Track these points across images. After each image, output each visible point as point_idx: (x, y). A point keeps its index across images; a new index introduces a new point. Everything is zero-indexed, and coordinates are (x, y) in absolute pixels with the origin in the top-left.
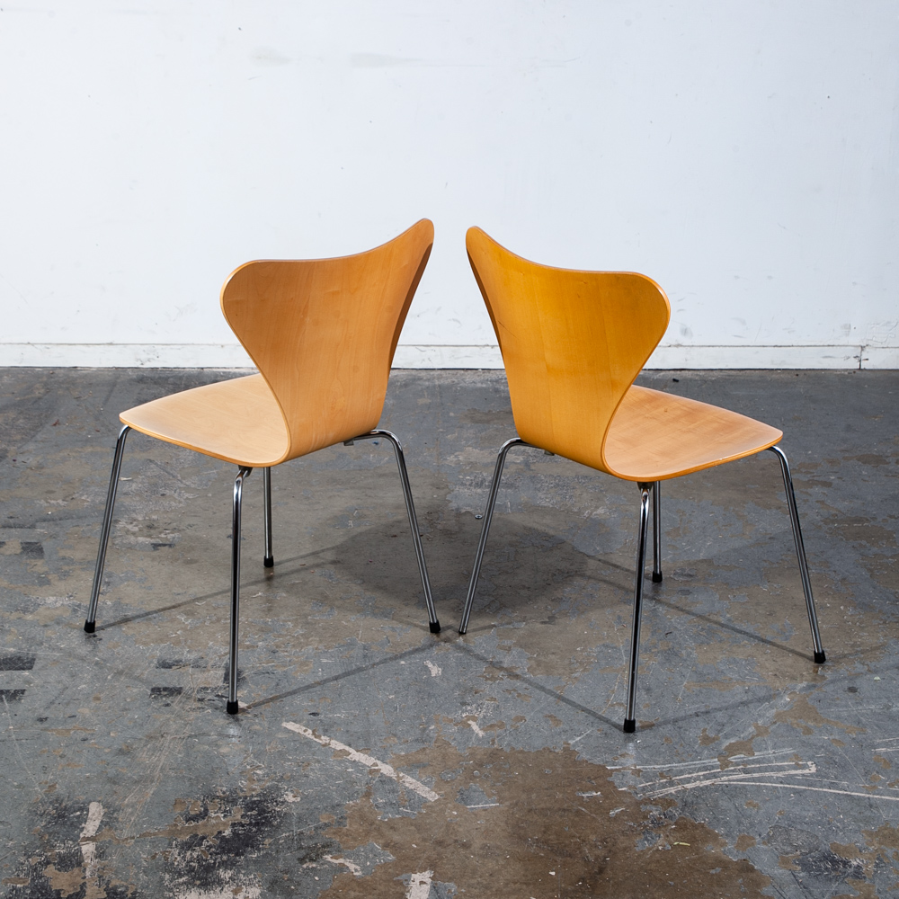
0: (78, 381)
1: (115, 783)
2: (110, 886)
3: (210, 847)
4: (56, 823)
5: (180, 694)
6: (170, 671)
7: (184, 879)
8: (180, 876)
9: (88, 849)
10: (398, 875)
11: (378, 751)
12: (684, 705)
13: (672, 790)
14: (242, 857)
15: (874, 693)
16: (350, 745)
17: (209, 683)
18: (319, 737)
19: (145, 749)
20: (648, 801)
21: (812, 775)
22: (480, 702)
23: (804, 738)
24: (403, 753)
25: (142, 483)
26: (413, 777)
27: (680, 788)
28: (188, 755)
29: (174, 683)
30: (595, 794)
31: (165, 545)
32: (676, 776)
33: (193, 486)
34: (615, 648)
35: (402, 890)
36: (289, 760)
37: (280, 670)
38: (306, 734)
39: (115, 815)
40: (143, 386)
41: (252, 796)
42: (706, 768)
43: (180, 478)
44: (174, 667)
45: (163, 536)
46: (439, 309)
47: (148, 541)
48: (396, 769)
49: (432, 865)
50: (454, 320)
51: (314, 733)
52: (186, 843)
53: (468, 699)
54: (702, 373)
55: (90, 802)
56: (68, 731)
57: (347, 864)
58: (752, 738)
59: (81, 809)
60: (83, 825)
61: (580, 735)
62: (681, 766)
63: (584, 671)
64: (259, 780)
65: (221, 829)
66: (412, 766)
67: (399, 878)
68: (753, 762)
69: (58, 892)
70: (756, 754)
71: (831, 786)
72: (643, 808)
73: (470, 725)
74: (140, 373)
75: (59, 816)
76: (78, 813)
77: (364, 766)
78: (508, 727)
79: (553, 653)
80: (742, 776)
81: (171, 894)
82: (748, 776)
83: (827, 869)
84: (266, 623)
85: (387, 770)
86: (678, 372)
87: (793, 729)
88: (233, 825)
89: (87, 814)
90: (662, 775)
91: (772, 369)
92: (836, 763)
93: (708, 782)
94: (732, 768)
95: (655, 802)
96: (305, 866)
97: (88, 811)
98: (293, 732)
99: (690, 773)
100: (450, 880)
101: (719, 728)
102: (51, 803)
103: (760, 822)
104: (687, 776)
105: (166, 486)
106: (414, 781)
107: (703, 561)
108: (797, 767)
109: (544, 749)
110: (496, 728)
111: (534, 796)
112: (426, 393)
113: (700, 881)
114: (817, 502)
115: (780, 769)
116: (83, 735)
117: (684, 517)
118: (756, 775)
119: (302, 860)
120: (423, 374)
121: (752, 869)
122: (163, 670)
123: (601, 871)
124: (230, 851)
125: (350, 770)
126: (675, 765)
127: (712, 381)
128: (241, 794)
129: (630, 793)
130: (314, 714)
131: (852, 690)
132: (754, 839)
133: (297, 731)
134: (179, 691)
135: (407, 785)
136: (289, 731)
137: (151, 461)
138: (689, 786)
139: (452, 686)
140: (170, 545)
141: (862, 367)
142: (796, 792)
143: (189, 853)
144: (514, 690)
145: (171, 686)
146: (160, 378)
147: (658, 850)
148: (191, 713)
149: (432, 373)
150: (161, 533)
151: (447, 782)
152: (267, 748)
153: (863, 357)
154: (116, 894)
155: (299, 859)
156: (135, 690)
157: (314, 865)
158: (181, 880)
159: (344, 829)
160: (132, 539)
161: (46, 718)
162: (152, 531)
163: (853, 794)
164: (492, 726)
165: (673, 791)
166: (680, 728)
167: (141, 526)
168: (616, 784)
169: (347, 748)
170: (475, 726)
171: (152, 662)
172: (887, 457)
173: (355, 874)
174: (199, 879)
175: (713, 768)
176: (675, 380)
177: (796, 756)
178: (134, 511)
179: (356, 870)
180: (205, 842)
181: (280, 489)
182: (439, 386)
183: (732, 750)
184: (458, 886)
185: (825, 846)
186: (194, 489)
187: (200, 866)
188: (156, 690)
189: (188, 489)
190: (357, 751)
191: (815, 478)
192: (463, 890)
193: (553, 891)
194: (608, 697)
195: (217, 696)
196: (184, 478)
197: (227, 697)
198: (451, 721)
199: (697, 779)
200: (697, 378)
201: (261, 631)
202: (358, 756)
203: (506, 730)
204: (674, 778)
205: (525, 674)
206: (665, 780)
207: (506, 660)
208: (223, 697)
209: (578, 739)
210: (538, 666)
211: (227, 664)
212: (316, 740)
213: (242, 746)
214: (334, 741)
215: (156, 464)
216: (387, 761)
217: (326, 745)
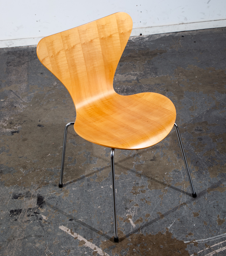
5: (20, 213)
6: (17, 200)
11: (96, 240)
12: (208, 202)
13: (211, 254)
16: (85, 237)
17: (32, 206)
19: (7, 247)
22: (132, 207)
25: (8, 101)
27: (214, 252)
28: (23, 250)
29: (18, 208)
31: (15, 132)
32: (211, 245)
33: (26, 101)
34: (179, 172)
36: (62, 249)
37: (57, 196)
38: (68, 232)
40: (9, 56)
42: (222, 239)
43: (21, 98)
44: (19, 198)
45: (15, 127)
47: (10, 130)
48: (104, 250)
51: (71, 232)
53: (128, 206)
54: (191, 32)
61: (171, 224)
63: (169, 186)
66: (109, 248)
73: (129, 221)
74: (8, 50)
77: (91, 250)
78: (144, 221)
84: (52, 170)
85: (100, 251)
86: (183, 33)
90: (206, 245)
91: (214, 28)
93: (224, 248)
98: (63, 231)
99: (217, 243)
101: (224, 214)
104: (216, 245)
105: (17, 102)
107: (204, 122)
109: (159, 233)
110: (139, 222)
117: (194, 101)
122: (14, 200)
125: (86, 253)
126: (210, 238)
127: (195, 35)
130: (71, 220)
133: (65, 230)
134: (20, 211)
136: (62, 231)
137: (11, 91)
138: (218, 251)
139: (121, 198)
140: (18, 132)
144: (144, 199)
145: (17, 209)
146: (15, 51)
148: (25, 224)
150: (14, 126)
152: (54, 242)
156: (4, 212)
160: (4, 130)
162: (12, 125)
164: (138, 221)
166: (209, 215)
167: (7, 123)
168: (189, 252)
169: (84, 239)
170: (131, 221)
171: (10, 196)
176: (183, 36)
178: (5, 116)
181: (55, 100)
186: (26, 103)
188: (12, 212)
189: (24, 103)
190: (88, 241)
194: (179, 199)
195: (35, 213)
196: (22, 98)
197: (38, 213)
198: (122, 219)
199: (220, 246)
200: (190, 34)
201: (50, 174)
202: (88, 244)
203: (143, 223)
204: (211, 247)
205: (147, 189)
206: (208, 248)
207: (140, 182)
208: (37, 213)
209: (171, 225)
210: (152, 184)
211: (38, 194)
212: (72, 235)
213: (44, 242)
214: (79, 236)
215: (13, 92)
216: (100, 246)
217: (76, 238)
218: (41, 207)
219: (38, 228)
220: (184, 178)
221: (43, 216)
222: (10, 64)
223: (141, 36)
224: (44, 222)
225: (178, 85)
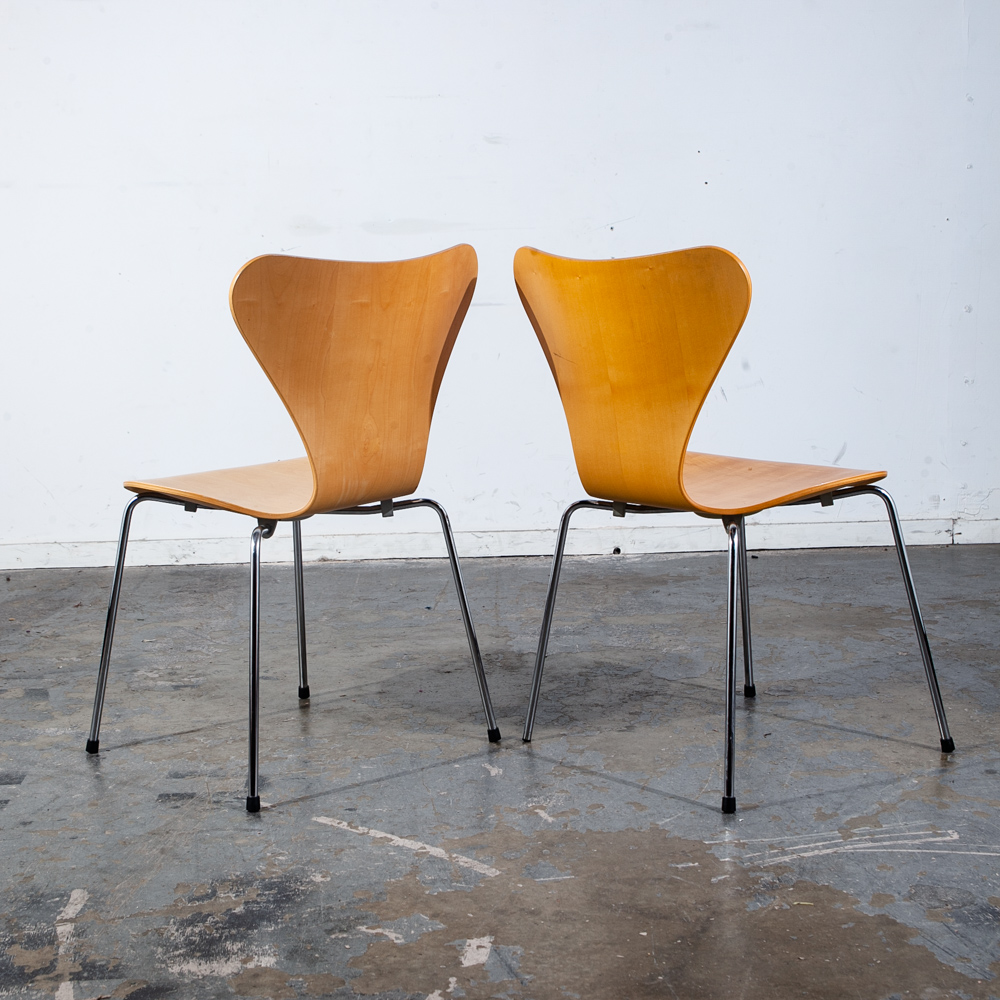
1: (105, 872)
2: (88, 961)
3: (217, 922)
4: (28, 908)
5: (192, 798)
6: (182, 780)
7: (181, 951)
8: (176, 948)
9: (64, 930)
10: (449, 941)
11: (427, 837)
12: (792, 789)
13: (787, 859)
14: (256, 931)
16: (393, 834)
17: (227, 789)
18: (356, 828)
19: (146, 844)
20: (757, 869)
21: (955, 841)
22: (548, 794)
23: (940, 811)
24: (457, 838)
25: (168, 642)
26: (468, 857)
27: (795, 856)
28: (196, 846)
29: (186, 790)
30: (691, 864)
31: (187, 686)
32: (789, 847)
34: (706, 747)
35: (455, 954)
36: (319, 847)
37: (312, 776)
38: (341, 826)
39: (102, 899)
40: (176, 578)
41: (272, 878)
42: (824, 840)
43: (209, 638)
44: (188, 777)
45: (185, 680)
46: (495, 491)
47: (168, 684)
48: (449, 850)
49: (492, 932)
50: (512, 503)
51: (349, 824)
52: (187, 920)
53: (535, 792)
54: (783, 552)
55: (73, 889)
56: (55, 831)
57: (386, 933)
58: (878, 813)
59: (62, 896)
60: (62, 909)
61: (669, 818)
62: (795, 838)
63: (671, 766)
64: (281, 865)
65: (231, 906)
66: (469, 848)
67: (451, 943)
68: (881, 833)
69: (22, 968)
70: (884, 826)
72: (752, 875)
73: (537, 813)
74: (175, 570)
75: (33, 902)
76: (57, 899)
77: (410, 849)
78: (583, 813)
79: (634, 754)
80: (870, 844)
81: (163, 966)
82: (877, 844)
83: (987, 920)
85: (438, 852)
86: (758, 552)
87: (926, 805)
88: (246, 903)
89: (68, 899)
90: (772, 847)
91: (859, 547)
92: (982, 831)
93: (829, 851)
94: (857, 838)
95: (767, 870)
96: (333, 936)
97: (69, 897)
98: (325, 825)
99: (806, 844)
100: (515, 943)
101: (837, 806)
102: (24, 891)
103: (898, 882)
104: (802, 846)
105: (194, 644)
106: (470, 860)
107: (800, 680)
108: (935, 835)
109: (627, 829)
110: (569, 814)
111: (617, 869)
112: (484, 574)
113: (829, 935)
115: (915, 837)
116: (73, 834)
117: (775, 650)
118: (886, 843)
119: (330, 932)
121: (894, 923)
122: (174, 779)
123: (704, 930)
124: (239, 926)
125: (392, 853)
126: (787, 837)
128: (259, 877)
129: (735, 863)
130: (350, 809)
131: (991, 772)
132: (892, 896)
133: (330, 823)
134: (191, 796)
135: (462, 864)
136: (320, 824)
137: (179, 628)
138: (806, 855)
139: (515, 782)
140: (193, 686)
141: (955, 542)
142: (937, 856)
143: (190, 928)
144: (590, 784)
145: (182, 792)
146: (196, 572)
147: (774, 909)
148: (204, 812)
149: (490, 560)
150: (184, 677)
151: (511, 860)
152: (293, 838)
153: (956, 532)
154: (95, 968)
155: (326, 930)
156: (139, 797)
157: (345, 935)
158: (177, 953)
159: (384, 904)
160: (151, 683)
161: (31, 823)
162: (174, 677)
164: (563, 813)
166: (790, 808)
167: (161, 673)
168: (717, 856)
169: (389, 836)
170: (542, 814)
171: (161, 774)
172: (996, 601)
173: (396, 941)
174: (199, 951)
175: (833, 839)
176: (754, 557)
177: (933, 826)
178: (156, 663)
179: (397, 938)
180: (210, 919)
182: (498, 569)
183: (853, 823)
184: (526, 948)
185: (982, 900)
187: (202, 940)
188: (164, 796)
189: (217, 645)
190: (401, 837)
192: (532, 952)
193: (645, 949)
195: (237, 798)
198: (514, 810)
199: (817, 848)
202: (398, 841)
203: (580, 816)
204: (787, 849)
205: (601, 770)
206: (776, 851)
207: (580, 761)
208: (243, 799)
209: (668, 820)
210: (617, 764)
212: (352, 830)
213: (263, 838)
214: (373, 831)
215: (184, 629)
216: (438, 845)
217: (366, 833)
221: (261, 803)
223: (616, 555)
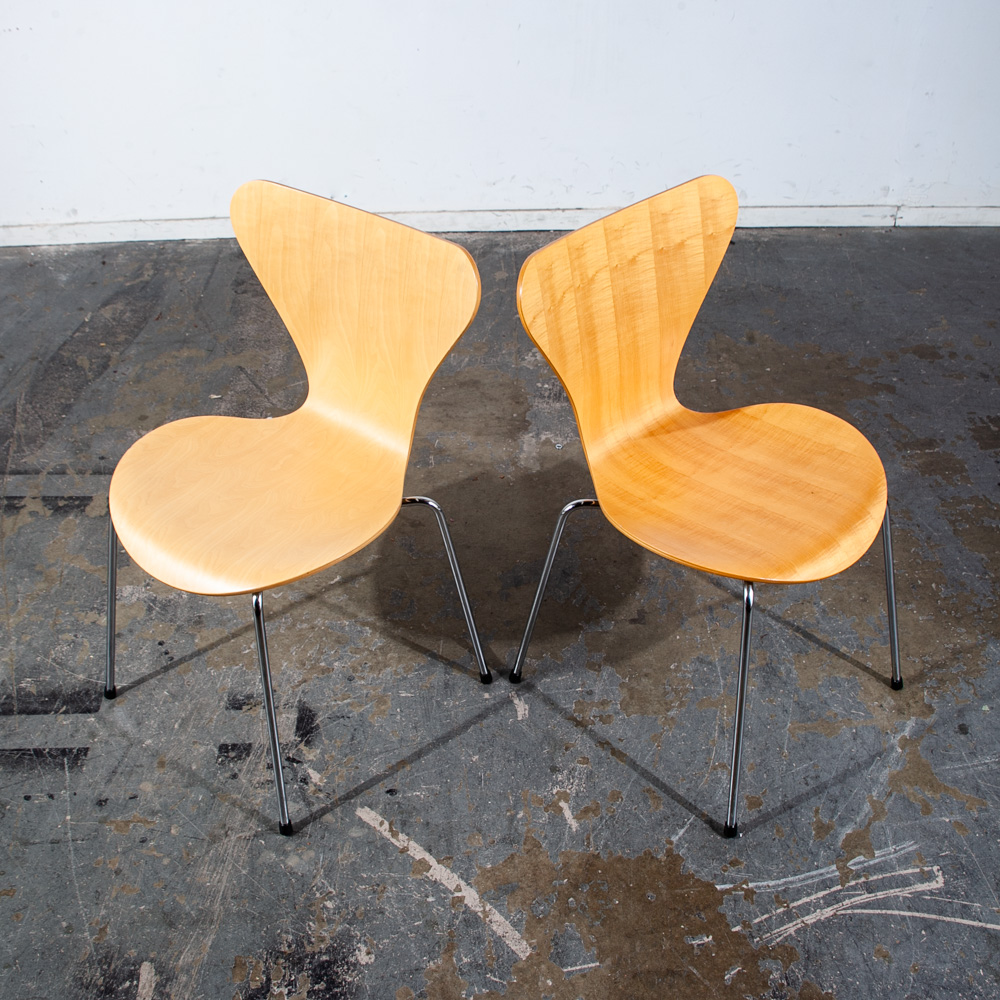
0: (185, 257)
1: (171, 925)
5: (248, 755)
6: (239, 714)
11: (462, 861)
12: (790, 764)
13: (790, 928)
15: (986, 734)
16: (430, 851)
17: (281, 736)
18: (396, 835)
19: (207, 858)
20: (766, 952)
21: (939, 893)
22: (571, 766)
23: (924, 821)
24: (489, 866)
25: (231, 402)
26: (500, 912)
27: (799, 923)
28: (253, 871)
29: (243, 738)
30: (706, 940)
32: (793, 901)
33: (279, 405)
34: (710, 663)
36: (363, 880)
37: (355, 712)
38: (382, 829)
39: (168, 989)
41: (321, 952)
42: (825, 884)
43: (267, 394)
44: (245, 708)
46: (513, 177)
48: (483, 895)
50: (528, 187)
51: (391, 830)
53: (559, 761)
54: (755, 233)
55: (142, 961)
56: (127, 823)
58: (870, 824)
59: (131, 976)
61: (682, 827)
62: (797, 880)
63: (680, 706)
64: (330, 921)
66: (499, 890)
68: (875, 869)
70: (877, 853)
71: (965, 912)
72: (762, 966)
73: (561, 809)
75: (107, 990)
76: (128, 984)
77: (446, 890)
78: (604, 811)
79: (646, 675)
80: (866, 897)
82: (872, 897)
84: (342, 628)
85: (472, 898)
87: (911, 804)
89: (137, 986)
90: (778, 900)
91: (817, 227)
92: (963, 867)
93: (828, 912)
94: (853, 883)
95: (775, 954)
97: (138, 979)
98: (369, 827)
99: (809, 895)
101: (832, 806)
102: (99, 962)
103: (893, 987)
104: (806, 900)
105: (254, 406)
106: (502, 919)
108: (923, 877)
109: (645, 853)
110: (590, 814)
111: (638, 946)
112: (502, 264)
114: (886, 416)
115: (904, 882)
116: (143, 831)
118: (880, 895)
120: (500, 238)
122: (233, 712)
125: (430, 899)
126: (791, 879)
127: (766, 243)
128: (309, 949)
129: (745, 937)
130: (391, 792)
131: (963, 729)
133: (372, 823)
134: (247, 749)
135: (495, 928)
136: (362, 824)
137: (241, 369)
138: (810, 919)
139: (540, 737)
141: (897, 225)
142: (929, 926)
144: (607, 743)
145: (240, 742)
149: (508, 236)
151: (540, 921)
152: (340, 856)
153: (899, 215)
156: (202, 749)
161: (106, 801)
163: (989, 926)
164: (586, 811)
165: (792, 931)
168: (728, 919)
169: (427, 856)
170: (567, 812)
171: (221, 699)
172: (940, 348)
175: (832, 882)
177: (919, 856)
182: (515, 254)
183: (849, 847)
188: (224, 749)
190: (439, 862)
191: (879, 380)
194: (709, 752)
195: (288, 759)
196: (271, 393)
197: (298, 762)
198: (540, 802)
199: (817, 906)
200: (751, 239)
201: (338, 642)
202: (439, 872)
203: (602, 818)
204: (792, 905)
205: (618, 713)
206: (782, 910)
207: (597, 688)
208: (294, 760)
209: (681, 832)
210: (632, 698)
211: (300, 701)
212: (393, 840)
213: (312, 854)
214: (412, 844)
215: (246, 373)
216: (472, 881)
217: (404, 850)
218: (308, 743)
219: (297, 807)
220: (725, 685)
221: (310, 771)
222: (243, 287)
224: (315, 792)
225: (717, 388)
